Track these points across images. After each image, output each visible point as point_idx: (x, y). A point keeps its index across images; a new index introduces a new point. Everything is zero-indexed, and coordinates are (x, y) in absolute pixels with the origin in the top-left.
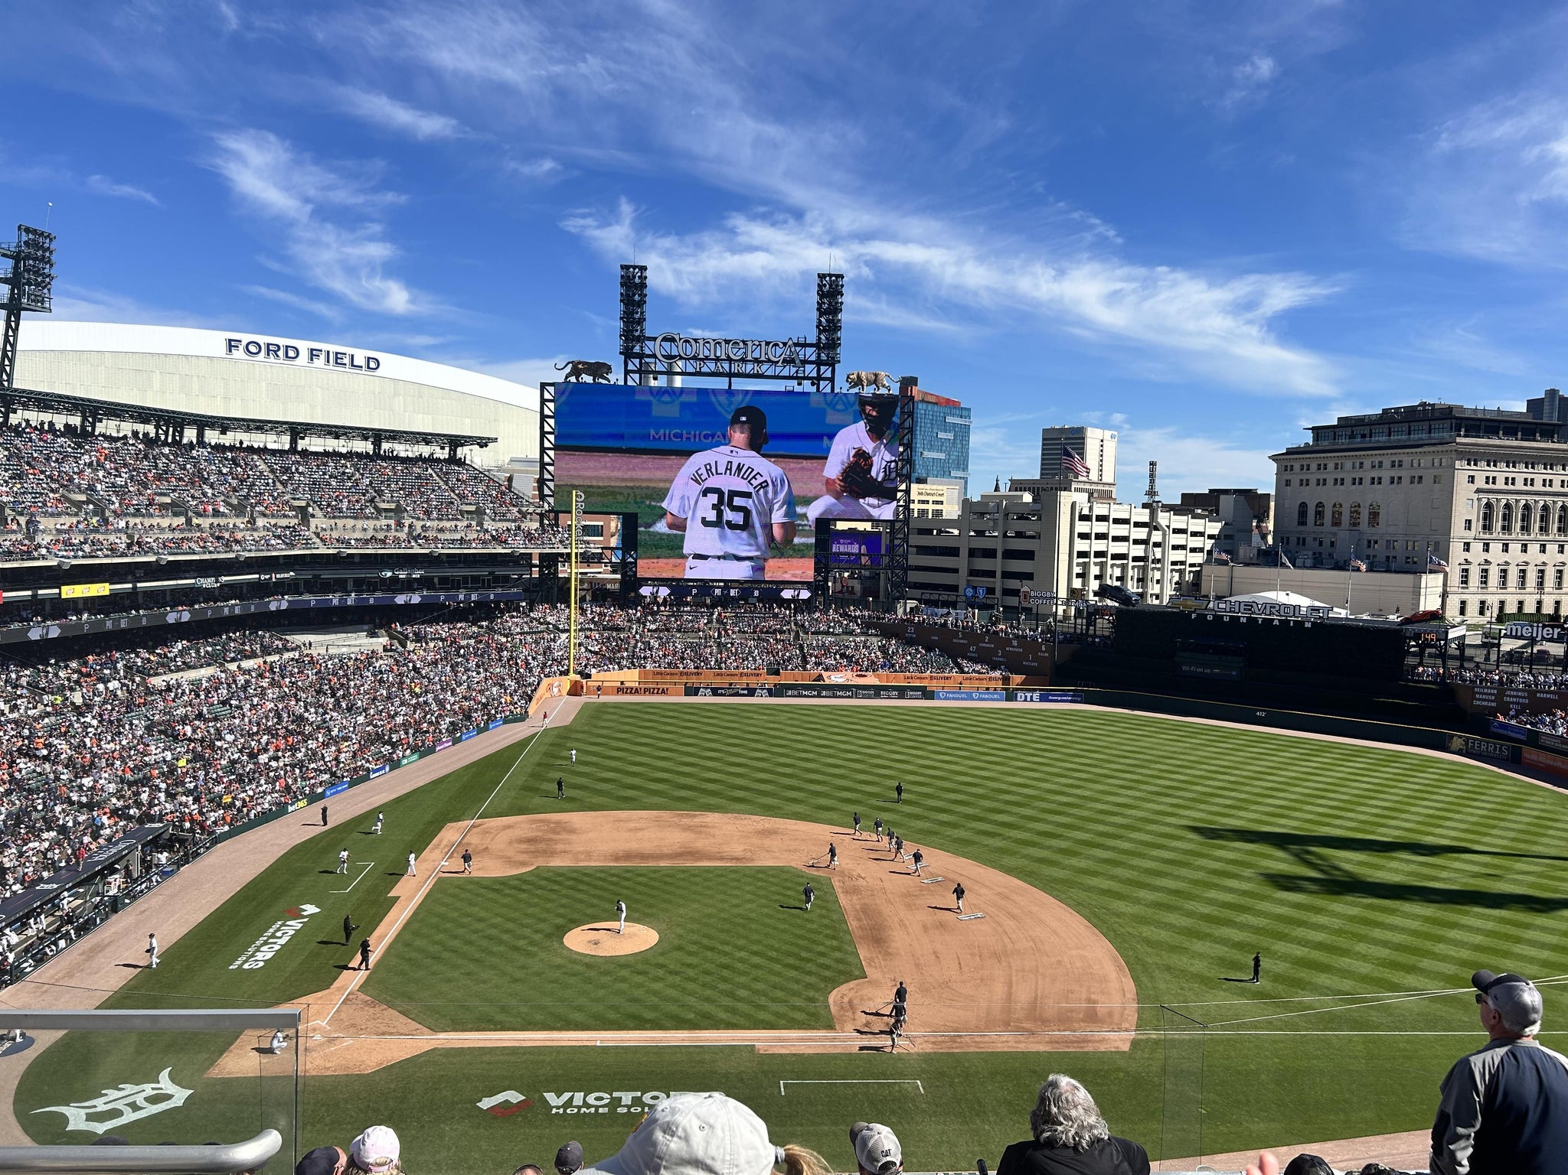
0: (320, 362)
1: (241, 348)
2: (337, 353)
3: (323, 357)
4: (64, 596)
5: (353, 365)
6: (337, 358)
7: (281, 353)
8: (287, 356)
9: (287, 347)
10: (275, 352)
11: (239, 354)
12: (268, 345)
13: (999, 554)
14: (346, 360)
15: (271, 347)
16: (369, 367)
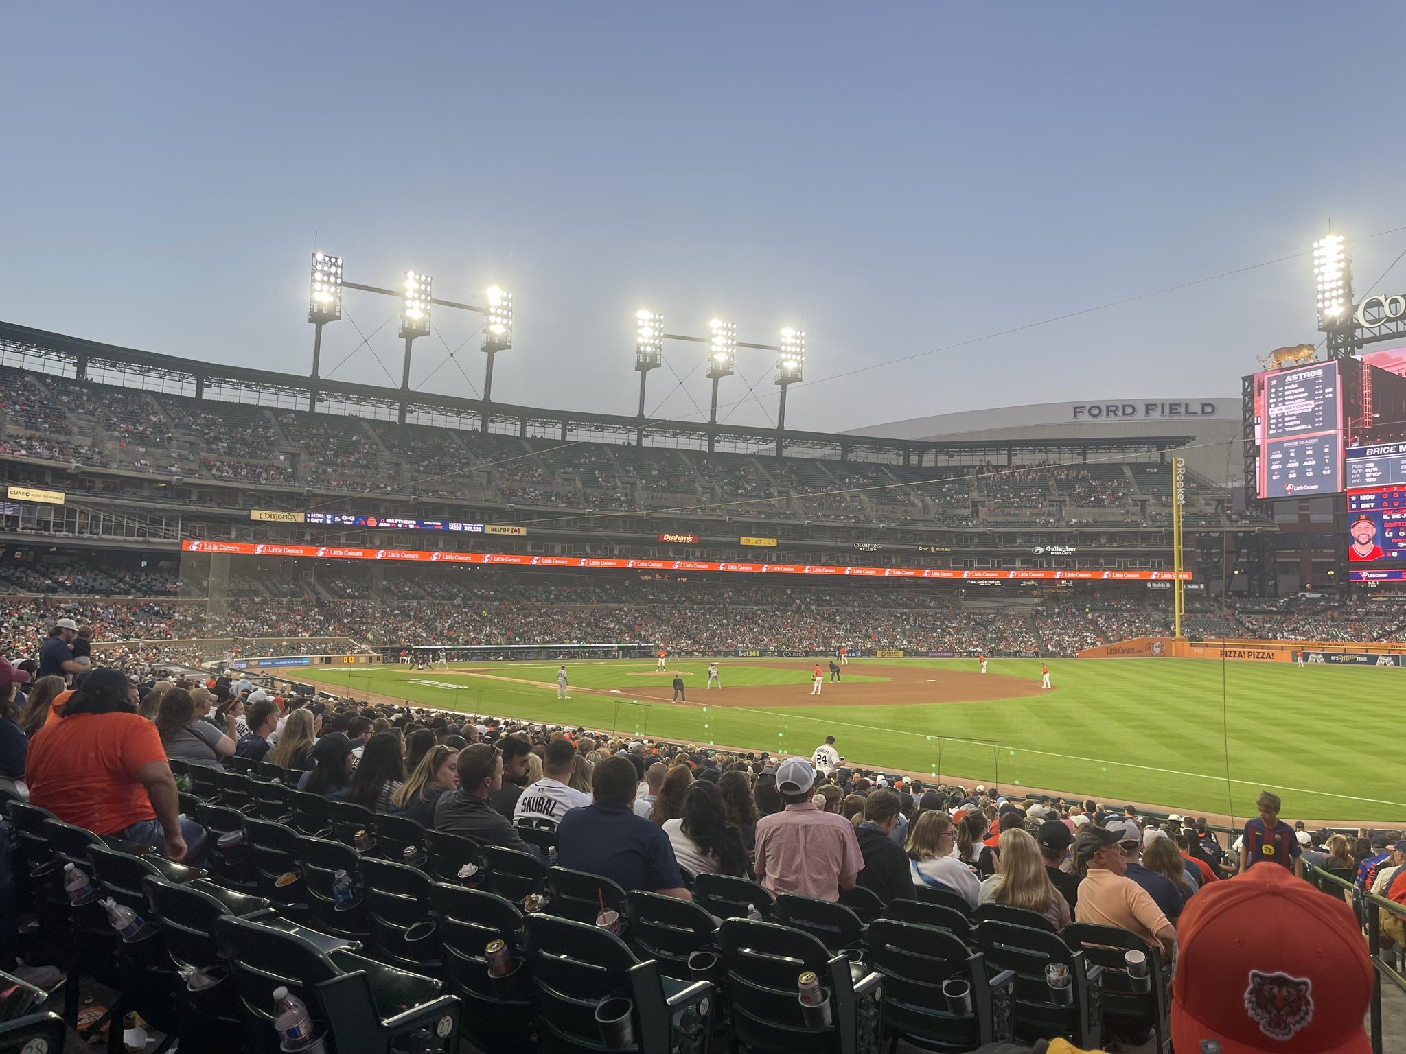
0: (1156, 415)
1: (1086, 412)
2: (1171, 405)
3: (1159, 409)
4: (742, 543)
5: (1187, 413)
6: (1171, 409)
7: (1120, 412)
8: (1124, 413)
9: (1124, 406)
10: (1114, 412)
11: (1085, 418)
12: (1108, 407)
14: (1182, 410)
15: (1110, 409)
16: (1203, 413)
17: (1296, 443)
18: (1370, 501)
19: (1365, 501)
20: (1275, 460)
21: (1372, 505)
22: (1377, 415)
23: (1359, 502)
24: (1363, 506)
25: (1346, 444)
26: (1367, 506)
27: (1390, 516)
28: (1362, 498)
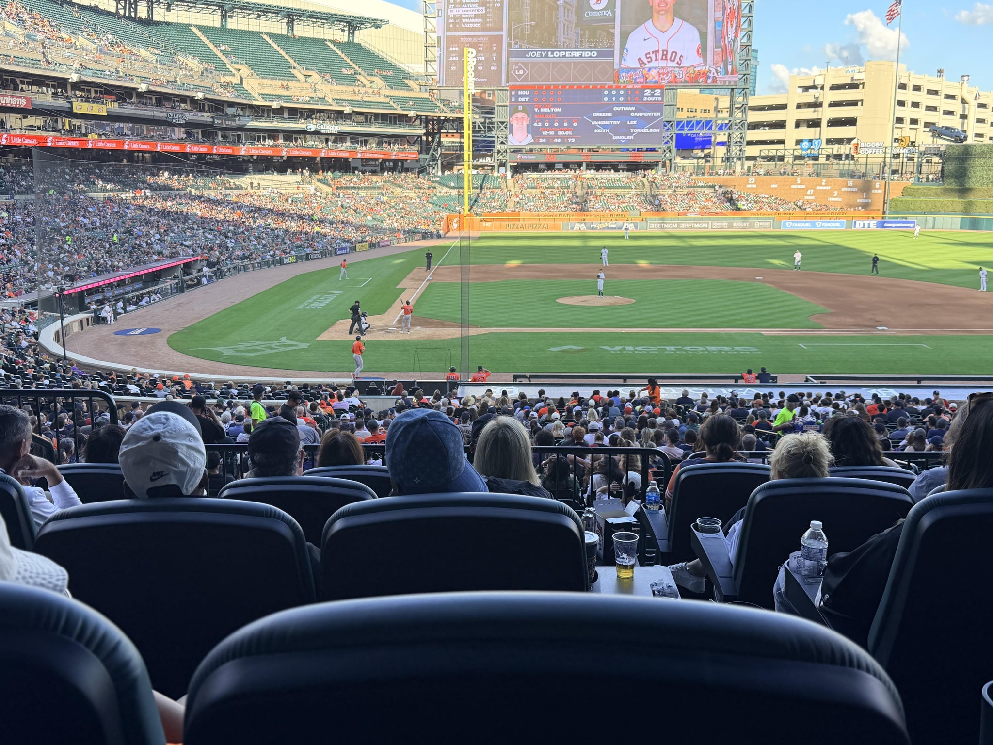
4: (74, 110)
13: (824, 123)
17: (470, 39)
18: (525, 96)
19: (522, 96)
20: (453, 52)
21: (527, 99)
22: (533, 23)
23: (517, 96)
24: (520, 99)
25: (509, 45)
26: (523, 99)
27: (539, 109)
28: (519, 93)
